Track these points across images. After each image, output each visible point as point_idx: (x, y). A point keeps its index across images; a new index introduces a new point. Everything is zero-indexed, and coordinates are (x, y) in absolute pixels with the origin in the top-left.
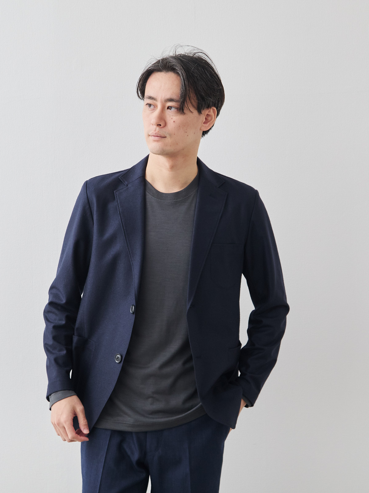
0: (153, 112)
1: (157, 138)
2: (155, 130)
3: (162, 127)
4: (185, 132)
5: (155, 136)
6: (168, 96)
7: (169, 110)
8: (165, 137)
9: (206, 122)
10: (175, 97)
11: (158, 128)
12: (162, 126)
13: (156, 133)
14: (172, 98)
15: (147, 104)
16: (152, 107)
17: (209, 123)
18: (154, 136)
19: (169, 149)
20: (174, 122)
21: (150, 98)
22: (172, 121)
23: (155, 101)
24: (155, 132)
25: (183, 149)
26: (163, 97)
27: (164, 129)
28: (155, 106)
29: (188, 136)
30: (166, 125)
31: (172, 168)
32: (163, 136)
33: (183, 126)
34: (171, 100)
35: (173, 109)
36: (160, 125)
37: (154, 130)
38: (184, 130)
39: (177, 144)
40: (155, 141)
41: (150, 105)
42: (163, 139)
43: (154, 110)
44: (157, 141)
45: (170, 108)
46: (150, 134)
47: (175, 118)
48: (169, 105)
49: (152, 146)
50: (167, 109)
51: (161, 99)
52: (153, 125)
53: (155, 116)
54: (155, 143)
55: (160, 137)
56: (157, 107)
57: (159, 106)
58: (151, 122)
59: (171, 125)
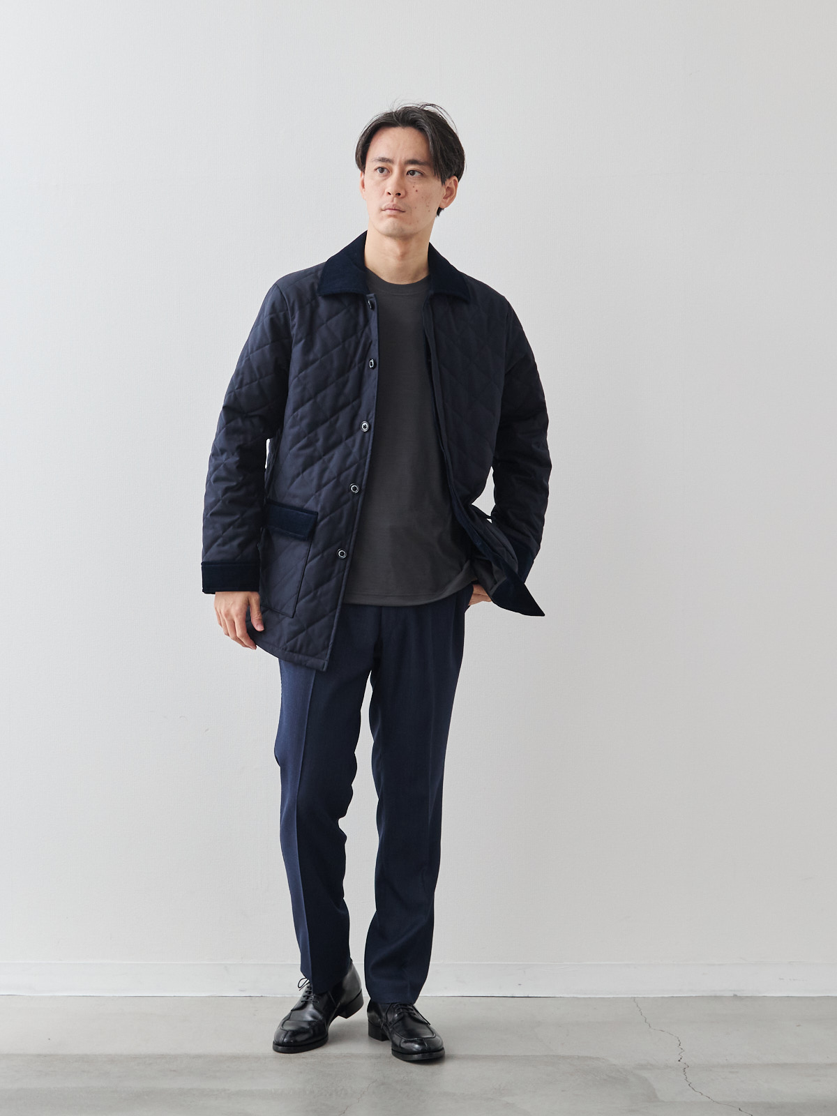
0: (385, 179)
1: (394, 211)
2: (393, 201)
3: (403, 198)
4: (427, 206)
5: (392, 209)
6: (410, 156)
7: (410, 176)
8: (404, 211)
9: (446, 198)
10: (418, 158)
11: (395, 199)
12: (401, 196)
13: (393, 205)
14: (414, 159)
15: (376, 170)
16: (385, 171)
17: (449, 198)
18: (390, 209)
19: (409, 229)
20: (417, 191)
21: (383, 160)
22: (414, 190)
23: (390, 164)
24: (392, 203)
26: (403, 158)
27: (404, 201)
28: (390, 171)
29: (429, 211)
30: (406, 193)
31: (403, 256)
32: (402, 208)
33: (427, 198)
34: (413, 162)
35: (417, 174)
36: (399, 194)
37: (391, 200)
38: (425, 204)
39: (418, 222)
40: (390, 216)
41: (382, 169)
42: (402, 214)
43: (387, 176)
44: (394, 216)
45: (412, 172)
46: (383, 207)
47: (418, 186)
48: (411, 169)
49: (387, 223)
50: (407, 174)
51: (397, 161)
52: (389, 194)
53: (391, 183)
54: (391, 219)
55: (398, 211)
56: (392, 171)
57: (396, 170)
58: (386, 191)
59: (413, 195)
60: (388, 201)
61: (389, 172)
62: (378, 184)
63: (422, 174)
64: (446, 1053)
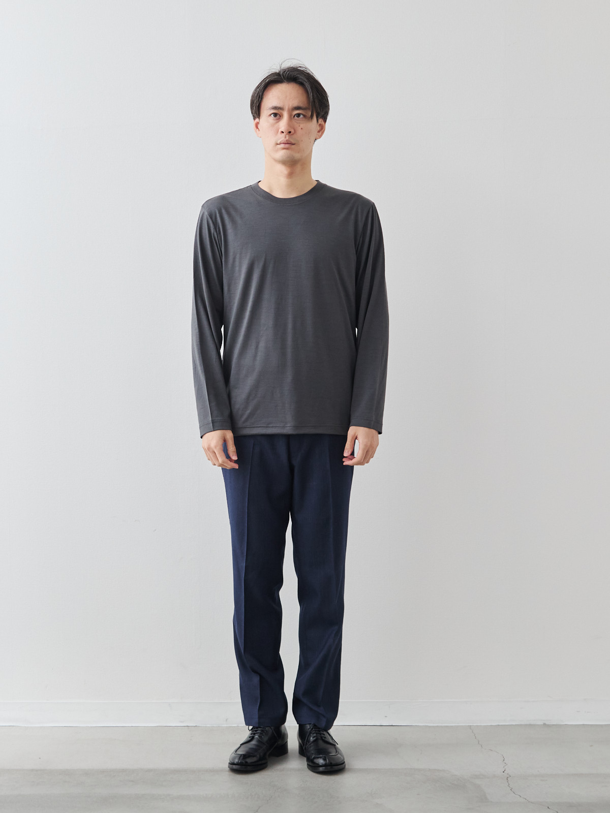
0: (278, 122)
1: (287, 145)
2: (286, 137)
4: (309, 139)
6: (296, 103)
7: (296, 118)
8: (295, 144)
9: (319, 131)
10: (301, 105)
11: (287, 136)
12: (291, 133)
13: (287, 140)
14: (299, 106)
15: (269, 115)
16: (278, 116)
18: (283, 143)
19: (297, 156)
20: (302, 129)
21: (275, 108)
22: (300, 128)
23: (280, 111)
24: (285, 139)
26: (290, 106)
27: (294, 137)
29: (310, 142)
30: (295, 130)
31: (290, 175)
32: (293, 142)
33: (309, 133)
34: (297, 108)
35: (301, 116)
37: (284, 137)
38: (309, 137)
40: (284, 149)
41: (275, 115)
42: (293, 146)
43: (279, 119)
44: (287, 148)
45: (298, 115)
46: (278, 142)
47: (302, 126)
48: (297, 113)
49: (281, 154)
50: (294, 117)
51: (286, 108)
52: (283, 132)
53: (283, 124)
54: (284, 151)
55: (289, 144)
56: (282, 116)
57: (286, 115)
58: (280, 130)
59: (299, 132)
60: (282, 138)
61: (280, 116)
62: (273, 125)
63: (305, 116)
64: (346, 767)
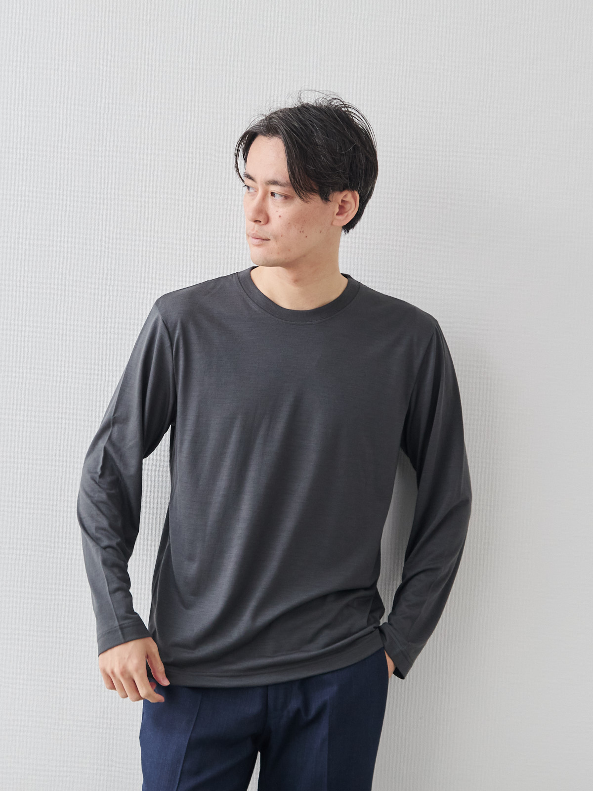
0: (253, 199)
2: (253, 229)
3: (264, 224)
4: (300, 232)
6: (271, 176)
7: (272, 198)
8: (269, 240)
9: (340, 214)
10: (279, 178)
11: (256, 226)
12: (262, 223)
13: (253, 234)
14: (276, 180)
16: (251, 190)
17: (346, 214)
18: (253, 237)
19: (274, 257)
20: (280, 217)
21: (248, 176)
22: (278, 215)
23: (254, 182)
24: (253, 231)
25: (305, 256)
26: (263, 178)
27: (266, 228)
28: (256, 190)
29: (306, 237)
30: (268, 220)
32: (264, 237)
34: (275, 183)
35: (277, 197)
36: (260, 222)
38: (298, 229)
39: (289, 250)
40: (254, 245)
41: (249, 187)
42: (266, 243)
43: (253, 195)
44: (259, 246)
45: (274, 194)
47: (281, 209)
48: (273, 190)
50: (270, 194)
51: (261, 180)
55: (260, 239)
57: (259, 188)
59: (276, 220)
63: (284, 197)
